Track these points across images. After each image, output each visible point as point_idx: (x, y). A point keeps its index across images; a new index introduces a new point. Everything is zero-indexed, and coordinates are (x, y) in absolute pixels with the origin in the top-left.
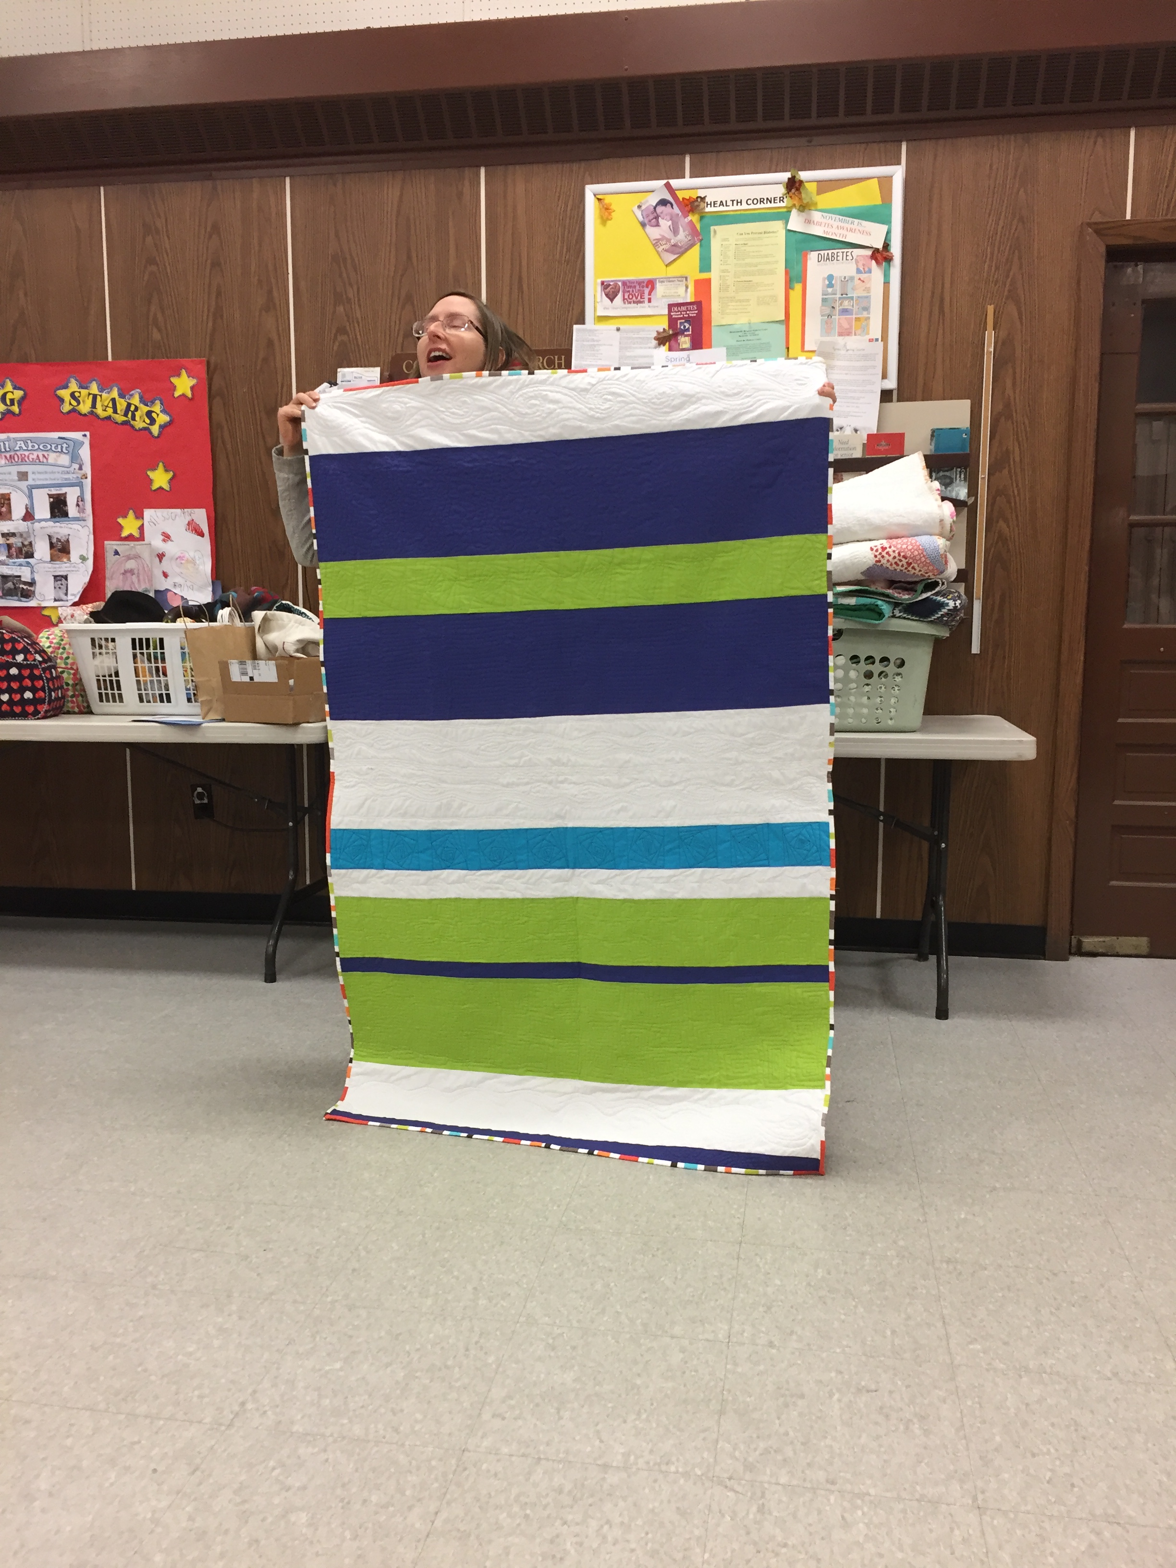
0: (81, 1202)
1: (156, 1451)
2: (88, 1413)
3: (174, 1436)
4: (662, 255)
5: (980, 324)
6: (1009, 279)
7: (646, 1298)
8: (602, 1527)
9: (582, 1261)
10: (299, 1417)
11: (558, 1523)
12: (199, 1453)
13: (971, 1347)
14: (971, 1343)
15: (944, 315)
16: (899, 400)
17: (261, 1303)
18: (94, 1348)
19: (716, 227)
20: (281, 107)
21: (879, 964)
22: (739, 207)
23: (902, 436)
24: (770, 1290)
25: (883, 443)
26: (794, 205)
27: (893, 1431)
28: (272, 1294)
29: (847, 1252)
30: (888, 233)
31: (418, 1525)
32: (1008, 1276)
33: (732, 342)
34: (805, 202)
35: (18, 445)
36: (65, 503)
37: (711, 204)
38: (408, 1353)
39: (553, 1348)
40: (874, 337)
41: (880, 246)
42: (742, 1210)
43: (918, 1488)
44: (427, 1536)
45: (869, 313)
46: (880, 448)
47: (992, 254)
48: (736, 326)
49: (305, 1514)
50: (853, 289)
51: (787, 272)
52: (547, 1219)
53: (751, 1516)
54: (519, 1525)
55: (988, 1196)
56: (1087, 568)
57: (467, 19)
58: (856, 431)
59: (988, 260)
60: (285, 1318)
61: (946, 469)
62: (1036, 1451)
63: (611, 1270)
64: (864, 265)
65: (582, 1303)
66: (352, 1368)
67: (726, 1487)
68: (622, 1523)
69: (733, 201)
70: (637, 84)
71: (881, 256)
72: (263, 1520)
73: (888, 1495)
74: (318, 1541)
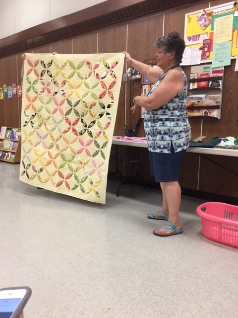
4: (202, 28)
19: (216, 19)
22: (221, 13)
26: (236, 9)
37: (215, 13)
48: (219, 43)
51: (233, 27)
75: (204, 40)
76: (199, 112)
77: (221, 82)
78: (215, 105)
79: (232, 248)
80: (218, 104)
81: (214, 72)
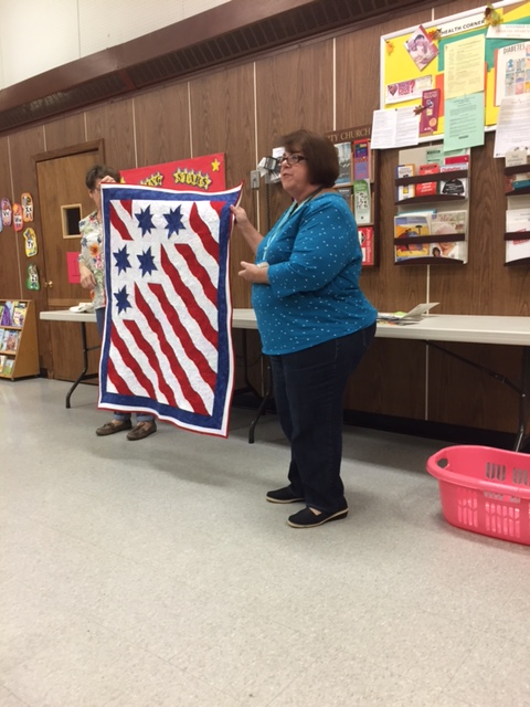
4: (418, 66)
19: (447, 45)
22: (459, 31)
26: (490, 24)
34: (496, 20)
37: (444, 32)
48: (457, 98)
50: (525, 65)
51: (486, 63)
69: (456, 28)
75: (424, 92)
76: (421, 249)
77: (465, 182)
78: (455, 232)
79: (508, 544)
80: (461, 231)
81: (449, 161)
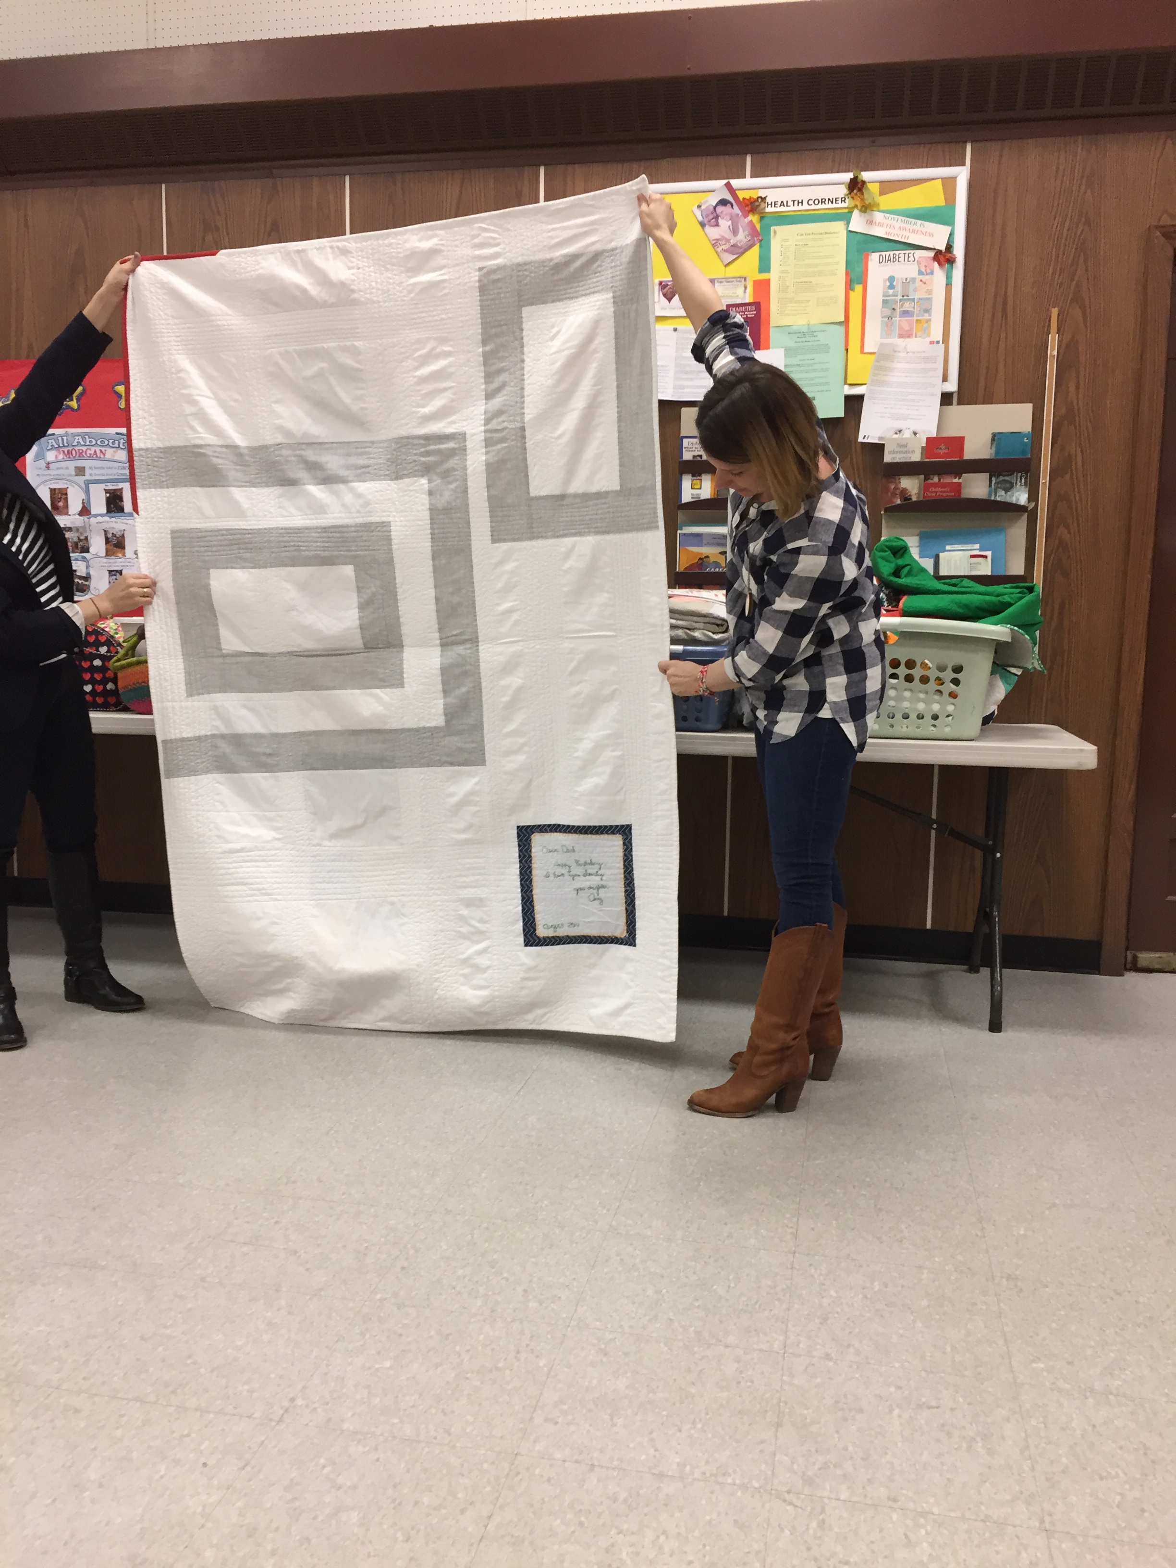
0: (131, 1193)
1: (206, 1443)
2: (138, 1404)
3: (223, 1430)
4: (721, 254)
5: (1043, 326)
6: (1074, 283)
7: (699, 1307)
8: (658, 1537)
9: (633, 1266)
10: (350, 1414)
11: (613, 1531)
12: (249, 1447)
13: (1034, 1365)
14: (1033, 1361)
15: (1006, 318)
16: (959, 404)
17: (310, 1299)
18: (143, 1338)
19: (776, 228)
20: (343, 105)
21: (930, 975)
22: (800, 207)
23: (960, 441)
24: (825, 1302)
25: (943, 446)
26: (856, 206)
27: (956, 1449)
28: (321, 1289)
29: (904, 1265)
30: (951, 234)
31: (470, 1529)
32: (1070, 1295)
33: (792, 344)
34: (867, 202)
35: (76, 440)
36: (121, 499)
37: (771, 204)
38: (459, 1354)
39: (606, 1354)
40: (935, 340)
41: (942, 247)
42: (795, 1219)
43: (983, 1508)
44: (481, 1540)
45: (930, 315)
46: (939, 451)
47: (1057, 256)
48: (794, 328)
49: (356, 1514)
50: (915, 290)
51: (847, 273)
52: (597, 1223)
53: (811, 1532)
54: (573, 1532)
55: (1047, 1212)
56: (1149, 576)
57: (530, 18)
58: (915, 434)
59: (1052, 263)
60: (334, 1314)
61: (1007, 473)
62: (1104, 1474)
63: (662, 1277)
64: (926, 266)
65: (634, 1309)
66: (402, 1367)
67: (785, 1501)
68: (679, 1534)
69: (794, 201)
70: (700, 83)
71: (944, 257)
72: (315, 1518)
73: (953, 1514)
74: (370, 1542)
